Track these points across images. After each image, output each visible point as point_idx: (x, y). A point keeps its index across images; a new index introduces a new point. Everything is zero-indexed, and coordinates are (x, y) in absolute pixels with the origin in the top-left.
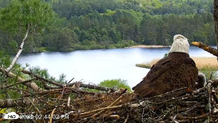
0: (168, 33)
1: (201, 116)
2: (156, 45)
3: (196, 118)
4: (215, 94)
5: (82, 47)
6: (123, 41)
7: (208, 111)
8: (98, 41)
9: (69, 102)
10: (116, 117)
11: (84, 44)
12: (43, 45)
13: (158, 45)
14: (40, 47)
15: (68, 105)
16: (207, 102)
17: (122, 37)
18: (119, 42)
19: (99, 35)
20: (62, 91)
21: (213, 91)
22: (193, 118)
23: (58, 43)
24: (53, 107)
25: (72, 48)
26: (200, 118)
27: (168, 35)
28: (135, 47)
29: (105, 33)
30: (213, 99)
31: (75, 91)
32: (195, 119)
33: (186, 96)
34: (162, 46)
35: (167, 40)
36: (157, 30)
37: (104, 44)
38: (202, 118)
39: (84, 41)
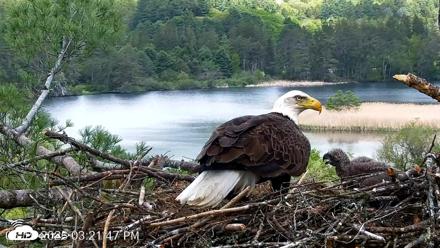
0: (335, 57)
1: (413, 227)
2: (309, 80)
3: (402, 229)
5: (161, 84)
6: (244, 72)
7: (428, 216)
8: (194, 71)
9: (142, 197)
10: (240, 229)
11: (165, 79)
12: (82, 80)
13: (313, 80)
14: (77, 84)
15: (141, 203)
16: (424, 198)
17: (241, 65)
18: (236, 74)
19: (195, 60)
20: (127, 173)
21: (437, 174)
22: (396, 229)
23: (112, 76)
24: (110, 208)
26: (411, 231)
27: (333, 60)
28: (266, 84)
29: (207, 57)
30: (438, 191)
31: (155, 174)
32: (400, 233)
33: (382, 186)
34: (321, 83)
35: (331, 70)
36: (312, 50)
37: (205, 79)
38: (416, 230)
39: (165, 72)
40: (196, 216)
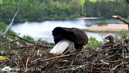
0: (100, 10)
1: (118, 61)
2: (93, 17)
3: (115, 61)
4: (127, 47)
5: (49, 18)
6: (74, 15)
7: (122, 57)
8: (59, 15)
9: (38, 53)
10: (67, 61)
11: (50, 17)
13: (94, 17)
14: (25, 19)
15: (38, 54)
16: (121, 52)
17: (73, 13)
18: (71, 16)
19: (59, 11)
20: (34, 46)
21: (125, 45)
22: (113, 61)
23: (35, 16)
24: (29, 56)
25: (43, 19)
26: (117, 62)
27: (100, 11)
28: (80, 18)
29: (63, 10)
30: (125, 50)
31: (42, 46)
32: (114, 63)
33: (109, 49)
34: (96, 18)
35: (99, 14)
36: (94, 8)
37: (62, 17)
38: (119, 62)
39: (51, 15)
40: (54, 58)
